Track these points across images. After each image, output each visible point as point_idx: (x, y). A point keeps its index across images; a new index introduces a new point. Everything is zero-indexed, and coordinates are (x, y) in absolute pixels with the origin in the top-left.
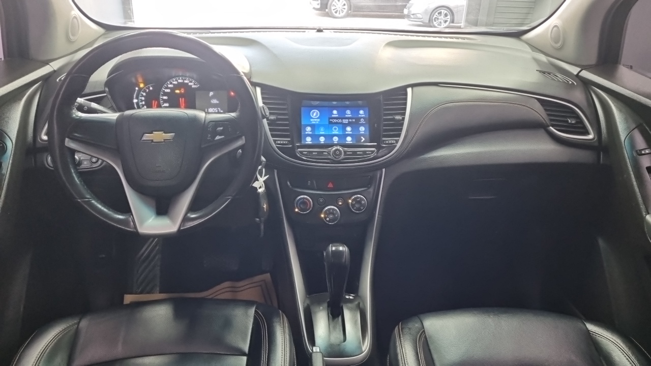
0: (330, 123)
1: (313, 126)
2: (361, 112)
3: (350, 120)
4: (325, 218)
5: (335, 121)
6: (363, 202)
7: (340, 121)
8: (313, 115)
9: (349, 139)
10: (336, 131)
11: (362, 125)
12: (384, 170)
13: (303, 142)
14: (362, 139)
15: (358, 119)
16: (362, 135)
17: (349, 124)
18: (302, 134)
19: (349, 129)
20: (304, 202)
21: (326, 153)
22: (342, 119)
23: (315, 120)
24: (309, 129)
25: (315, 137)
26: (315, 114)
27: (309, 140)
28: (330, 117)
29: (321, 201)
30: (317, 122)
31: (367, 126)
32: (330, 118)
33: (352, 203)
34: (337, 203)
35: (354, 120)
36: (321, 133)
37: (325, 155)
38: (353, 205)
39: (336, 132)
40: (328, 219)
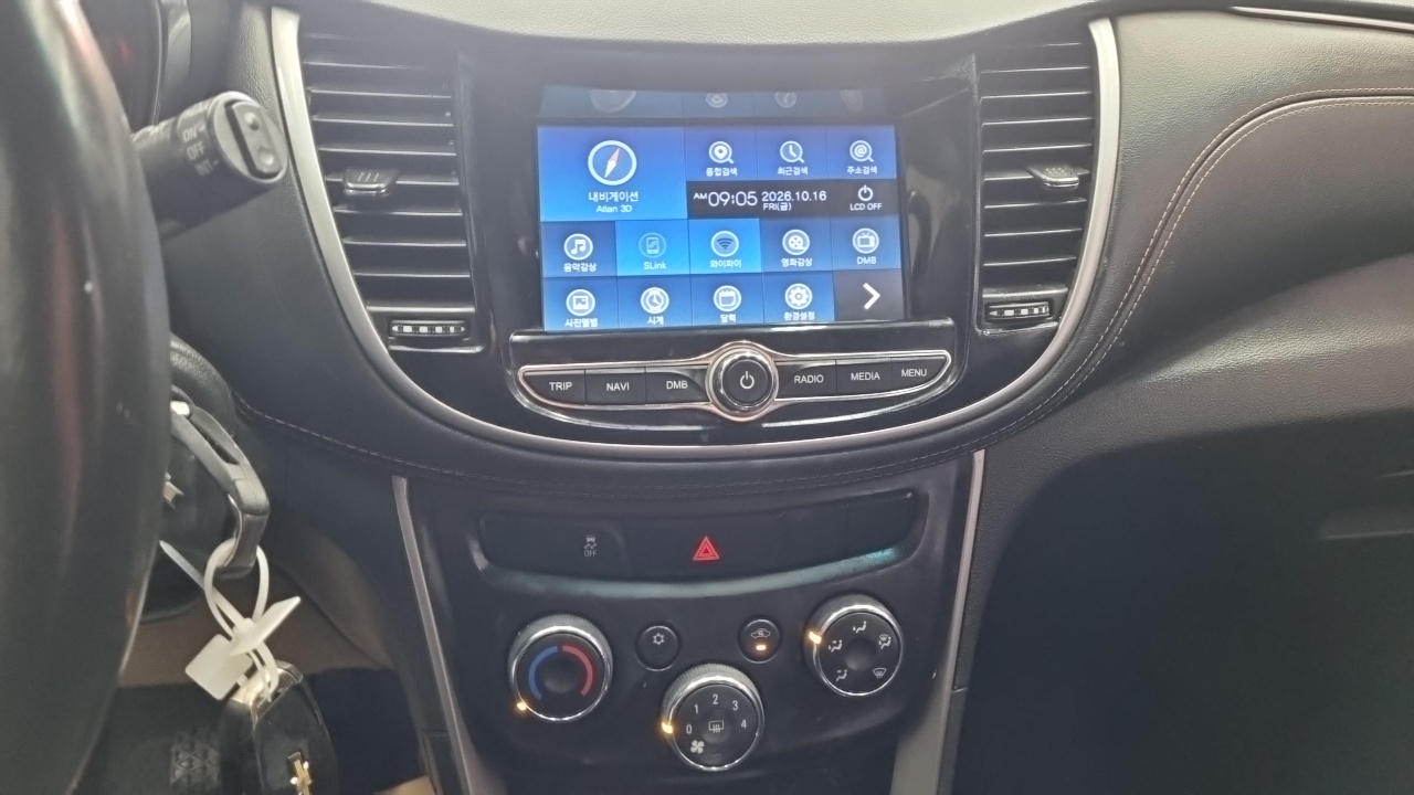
0: (698, 211)
1: (604, 233)
2: (861, 151)
3: (805, 196)
4: (683, 741)
5: (723, 198)
6: (885, 641)
7: (750, 198)
8: (601, 170)
9: (799, 295)
10: (730, 250)
11: (867, 218)
12: (979, 456)
13: (549, 325)
14: (869, 296)
15: (843, 191)
16: (868, 274)
17: (799, 215)
18: (546, 272)
19: (796, 241)
20: (563, 659)
21: (683, 385)
22: (760, 187)
23: (615, 195)
24: (581, 245)
25: (616, 289)
26: (611, 165)
27: (581, 313)
28: (699, 178)
29: (659, 639)
30: (625, 209)
31: (893, 222)
32: (693, 187)
33: (823, 649)
34: (744, 644)
35: (823, 195)
36: (649, 268)
37: (678, 396)
38: (831, 662)
39: (726, 262)
40: (697, 747)
